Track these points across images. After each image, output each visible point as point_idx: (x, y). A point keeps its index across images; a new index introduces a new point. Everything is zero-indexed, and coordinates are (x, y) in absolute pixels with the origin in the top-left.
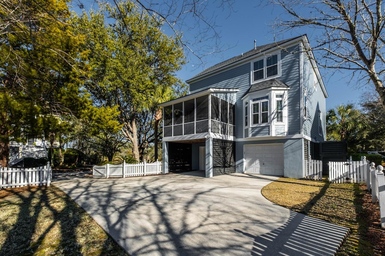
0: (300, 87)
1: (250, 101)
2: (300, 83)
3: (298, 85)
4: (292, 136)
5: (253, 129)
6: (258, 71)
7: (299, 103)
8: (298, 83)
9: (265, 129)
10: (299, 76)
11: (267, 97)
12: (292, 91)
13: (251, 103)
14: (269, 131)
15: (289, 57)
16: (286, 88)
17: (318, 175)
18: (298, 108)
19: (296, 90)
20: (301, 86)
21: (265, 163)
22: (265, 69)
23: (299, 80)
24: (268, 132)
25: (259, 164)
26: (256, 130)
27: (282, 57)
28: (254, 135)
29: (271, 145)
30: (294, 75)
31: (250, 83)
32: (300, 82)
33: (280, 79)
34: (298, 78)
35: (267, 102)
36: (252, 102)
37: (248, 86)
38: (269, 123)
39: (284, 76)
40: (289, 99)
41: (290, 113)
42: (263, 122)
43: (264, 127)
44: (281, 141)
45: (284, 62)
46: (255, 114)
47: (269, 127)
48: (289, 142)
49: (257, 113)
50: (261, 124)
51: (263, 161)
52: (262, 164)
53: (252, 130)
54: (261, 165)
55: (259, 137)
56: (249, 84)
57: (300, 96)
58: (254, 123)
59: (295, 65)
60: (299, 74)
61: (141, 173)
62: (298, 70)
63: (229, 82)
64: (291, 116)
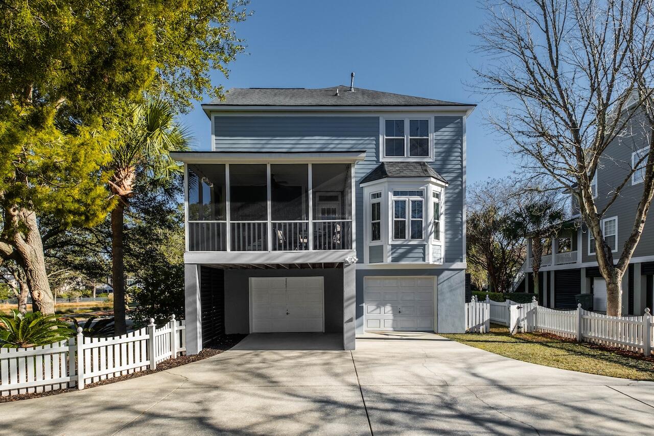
0: (462, 187)
1: (390, 193)
2: (463, 181)
3: (459, 183)
4: (451, 265)
5: (394, 247)
6: (393, 139)
7: (460, 212)
8: (460, 179)
9: (416, 251)
10: (462, 169)
11: (420, 193)
12: (451, 191)
13: (392, 198)
14: (424, 254)
15: (447, 133)
16: (444, 184)
17: (484, 325)
18: (459, 220)
19: (457, 190)
20: (464, 186)
21: (403, 310)
22: (407, 138)
23: (461, 175)
24: (422, 255)
25: (391, 312)
26: (401, 251)
27: (437, 129)
28: (395, 260)
29: (413, 279)
30: (453, 165)
31: (378, 156)
32: (462, 179)
33: (433, 166)
34: (460, 171)
35: (421, 202)
36: (393, 196)
37: (375, 163)
38: (424, 240)
39: (439, 163)
40: (446, 202)
41: (447, 227)
42: (413, 237)
43: (414, 247)
44: (436, 272)
45: (439, 138)
46: (398, 221)
47: (423, 247)
48: (446, 274)
49: (403, 219)
50: (410, 241)
51: (399, 306)
52: (397, 312)
53: (392, 249)
54: (394, 315)
55: (405, 263)
56: (375, 159)
57: (462, 201)
58: (396, 237)
59: (456, 150)
60: (462, 165)
61: (138, 364)
62: (459, 158)
63: (329, 142)
64: (448, 232)
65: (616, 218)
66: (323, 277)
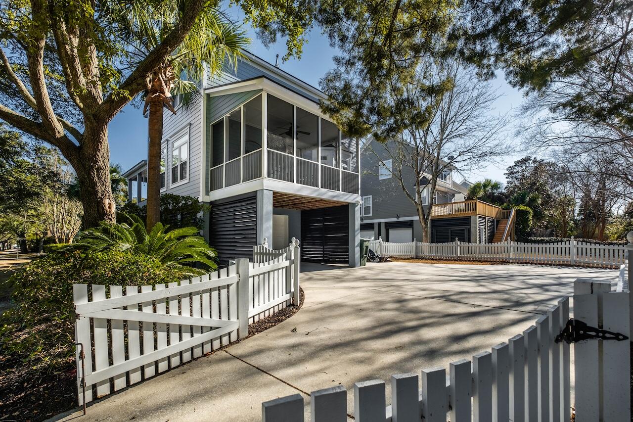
65: (371, 196)
66: (288, 216)
